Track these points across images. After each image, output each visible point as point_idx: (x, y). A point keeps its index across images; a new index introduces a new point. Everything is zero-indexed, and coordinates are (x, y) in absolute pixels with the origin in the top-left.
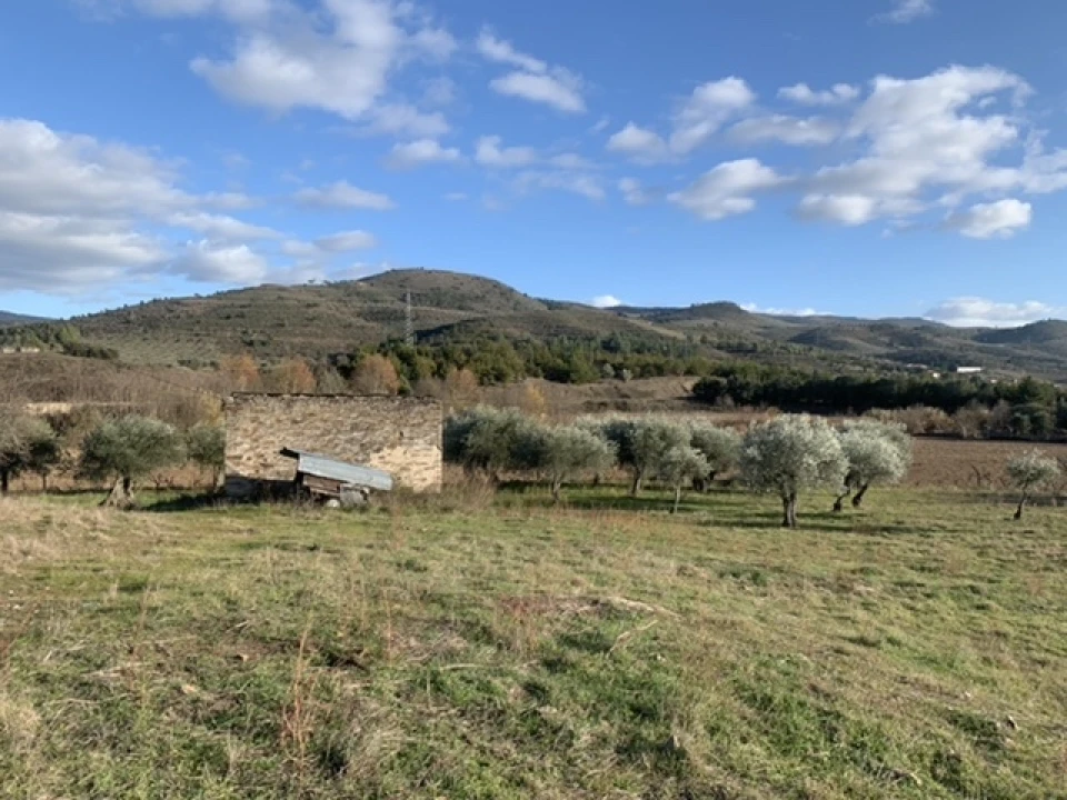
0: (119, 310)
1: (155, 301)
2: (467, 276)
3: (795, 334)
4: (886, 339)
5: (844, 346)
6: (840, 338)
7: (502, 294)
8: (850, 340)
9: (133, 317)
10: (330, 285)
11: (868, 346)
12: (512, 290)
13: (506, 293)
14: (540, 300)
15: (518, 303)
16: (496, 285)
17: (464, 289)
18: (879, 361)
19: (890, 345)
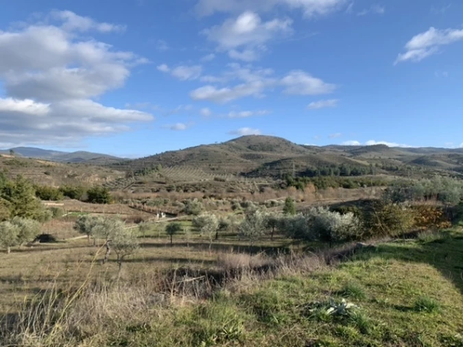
0: (154, 156)
1: (167, 152)
2: (271, 137)
3: (413, 159)
4: (456, 161)
5: (435, 164)
6: (433, 161)
7: (286, 144)
8: (438, 161)
9: (161, 158)
10: (222, 143)
11: (448, 164)
12: (290, 142)
13: (288, 143)
14: (301, 145)
15: (293, 147)
16: (284, 140)
17: (271, 143)
18: (450, 172)
19: (457, 163)
